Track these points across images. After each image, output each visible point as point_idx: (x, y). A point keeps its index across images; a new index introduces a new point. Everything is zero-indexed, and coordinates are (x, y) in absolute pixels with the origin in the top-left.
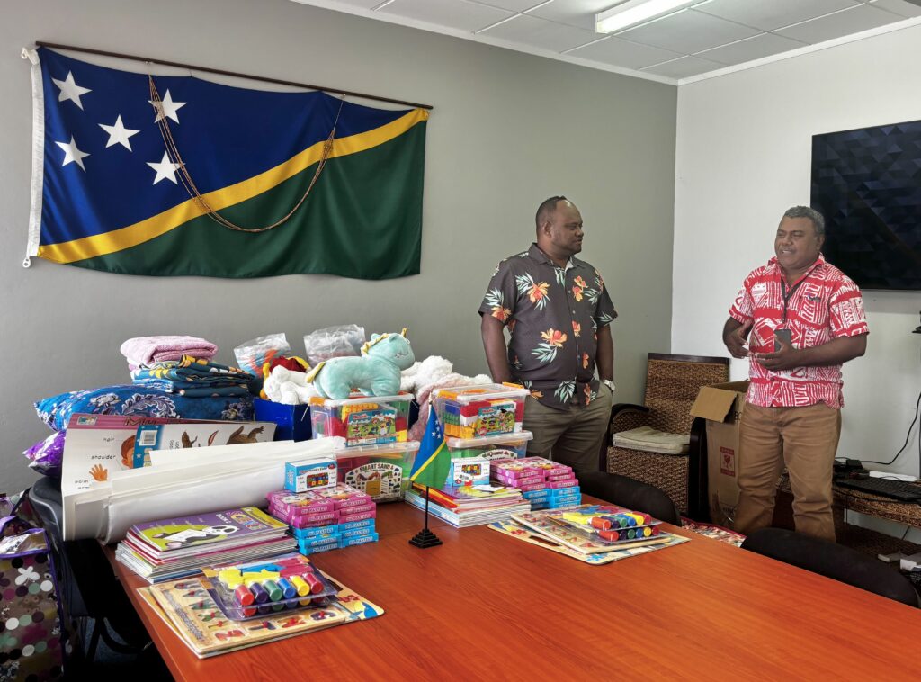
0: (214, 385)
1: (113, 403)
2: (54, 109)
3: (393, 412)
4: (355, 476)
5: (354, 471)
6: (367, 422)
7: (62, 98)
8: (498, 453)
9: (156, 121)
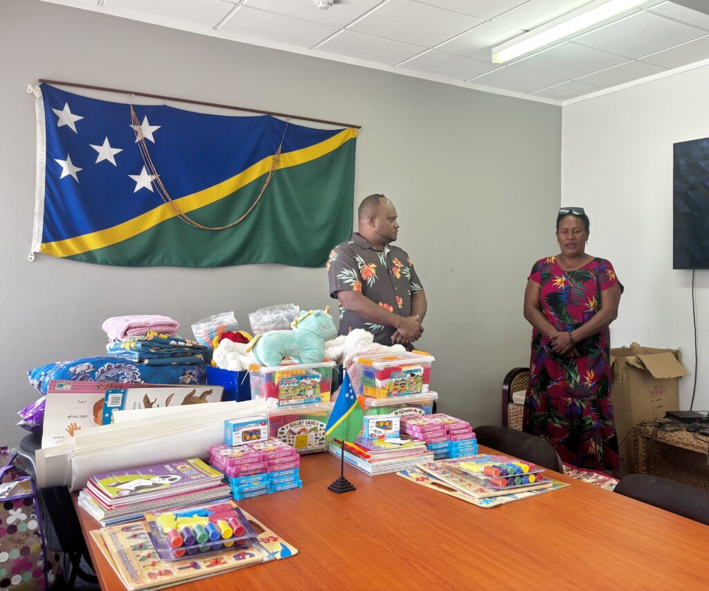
0: (173, 355)
1: (88, 371)
2: (53, 132)
3: (318, 377)
4: (286, 431)
5: (285, 427)
6: (296, 385)
7: (60, 124)
8: (408, 411)
9: (136, 141)
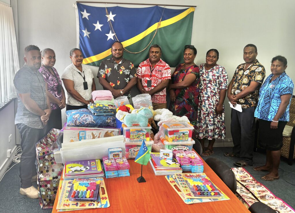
0: (105, 112)
1: (78, 117)
3: (145, 132)
5: (132, 149)
6: (136, 134)
7: (83, 17)
8: (181, 147)
9: (108, 21)
